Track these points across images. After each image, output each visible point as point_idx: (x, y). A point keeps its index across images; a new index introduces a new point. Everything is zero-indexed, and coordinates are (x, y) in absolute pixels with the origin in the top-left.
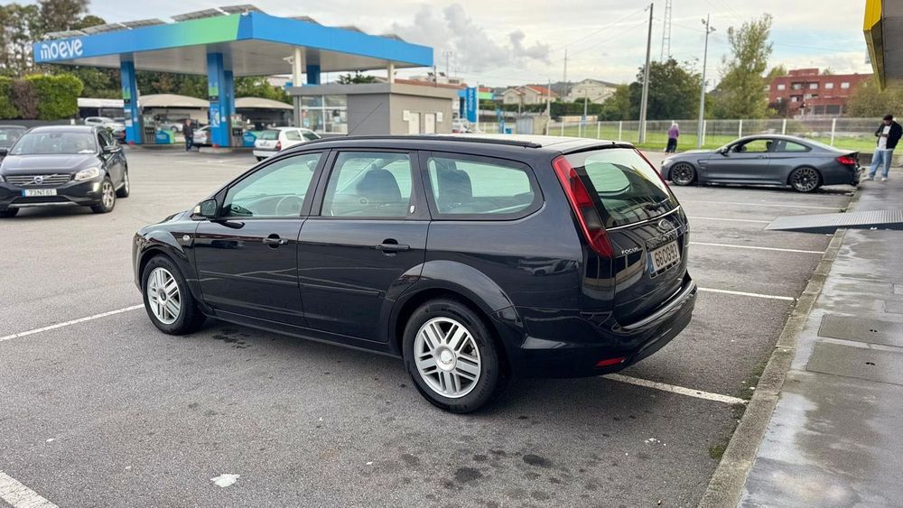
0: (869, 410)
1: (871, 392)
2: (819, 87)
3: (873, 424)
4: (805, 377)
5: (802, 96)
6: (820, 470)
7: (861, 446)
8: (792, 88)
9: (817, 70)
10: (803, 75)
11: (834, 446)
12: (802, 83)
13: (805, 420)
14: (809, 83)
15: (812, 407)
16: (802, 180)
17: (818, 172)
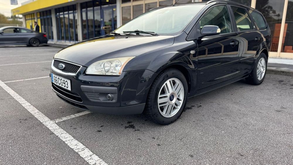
16: (33, 42)
17: (38, 39)
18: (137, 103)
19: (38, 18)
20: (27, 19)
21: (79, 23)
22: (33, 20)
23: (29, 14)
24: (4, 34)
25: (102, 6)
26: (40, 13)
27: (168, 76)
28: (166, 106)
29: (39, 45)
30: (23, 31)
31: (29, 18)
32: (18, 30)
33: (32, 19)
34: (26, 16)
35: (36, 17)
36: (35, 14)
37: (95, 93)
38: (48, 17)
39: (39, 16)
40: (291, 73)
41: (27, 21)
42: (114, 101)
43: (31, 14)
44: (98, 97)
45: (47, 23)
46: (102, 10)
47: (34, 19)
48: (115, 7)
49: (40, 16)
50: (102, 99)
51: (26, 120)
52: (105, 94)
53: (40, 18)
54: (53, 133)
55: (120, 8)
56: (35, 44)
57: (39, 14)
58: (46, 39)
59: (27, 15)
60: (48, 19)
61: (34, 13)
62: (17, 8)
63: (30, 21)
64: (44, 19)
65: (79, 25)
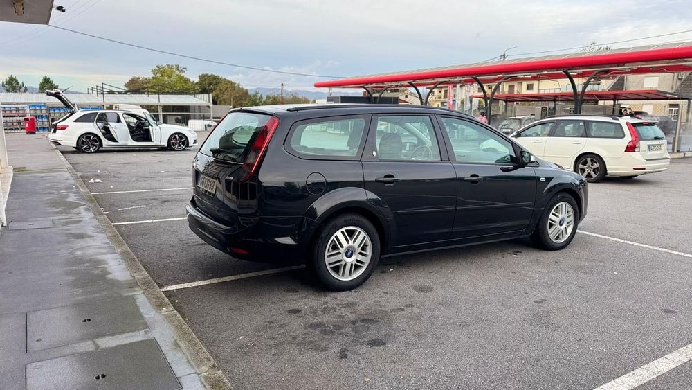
0: (75, 284)
1: (78, 295)
3: (71, 278)
4: (128, 292)
6: (90, 256)
7: (74, 268)
11: (88, 264)
13: (109, 270)
15: (109, 277)
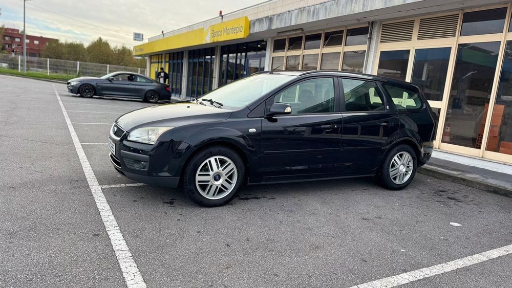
2: (21, 40)
5: (11, 44)
8: (5, 39)
9: (18, 30)
10: (10, 32)
12: (10, 37)
14: (14, 38)
16: (151, 96)
17: (158, 93)
18: (169, 175)
19: (166, 62)
20: (152, 61)
21: (215, 75)
22: (160, 64)
23: (157, 55)
24: (114, 82)
25: (249, 54)
26: (170, 54)
27: (211, 153)
28: (208, 185)
29: (158, 102)
30: (139, 79)
31: (155, 61)
32: (133, 77)
33: (158, 62)
34: (153, 57)
35: (163, 60)
36: (163, 56)
37: (130, 159)
38: (179, 61)
39: (167, 60)
40: (475, 182)
41: (152, 65)
42: (145, 169)
43: (159, 55)
44: (133, 164)
45: (176, 68)
46: (246, 59)
47: (161, 62)
48: (264, 56)
49: (170, 59)
50: (136, 166)
51: (77, 181)
52: (138, 161)
53: (169, 62)
54: (92, 195)
55: (270, 58)
56: (153, 99)
57: (168, 55)
58: (170, 92)
59: (154, 55)
60: (178, 64)
61: (162, 54)
62: (140, 46)
63: (156, 65)
64: (174, 64)
65: (215, 78)
